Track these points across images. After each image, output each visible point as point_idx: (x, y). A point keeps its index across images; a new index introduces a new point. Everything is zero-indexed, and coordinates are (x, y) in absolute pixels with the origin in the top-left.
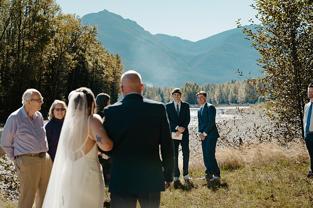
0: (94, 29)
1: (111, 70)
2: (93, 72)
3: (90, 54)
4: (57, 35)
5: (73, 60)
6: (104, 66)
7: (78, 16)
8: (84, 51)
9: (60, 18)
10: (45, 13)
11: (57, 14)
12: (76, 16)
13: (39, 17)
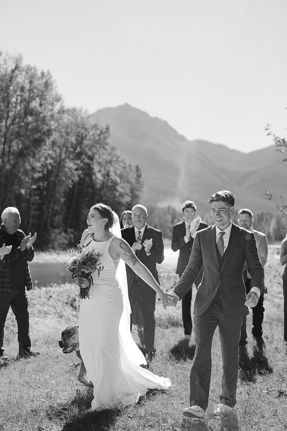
0: (107, 128)
1: (127, 186)
2: (102, 187)
3: (99, 164)
4: (55, 136)
5: (77, 170)
6: (118, 180)
7: (86, 111)
8: (91, 158)
9: (62, 111)
10: (41, 105)
11: (57, 107)
12: (83, 111)
13: (32, 110)
